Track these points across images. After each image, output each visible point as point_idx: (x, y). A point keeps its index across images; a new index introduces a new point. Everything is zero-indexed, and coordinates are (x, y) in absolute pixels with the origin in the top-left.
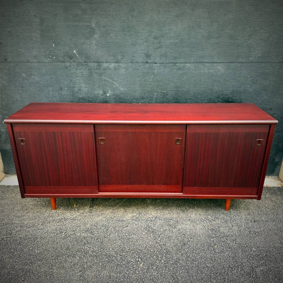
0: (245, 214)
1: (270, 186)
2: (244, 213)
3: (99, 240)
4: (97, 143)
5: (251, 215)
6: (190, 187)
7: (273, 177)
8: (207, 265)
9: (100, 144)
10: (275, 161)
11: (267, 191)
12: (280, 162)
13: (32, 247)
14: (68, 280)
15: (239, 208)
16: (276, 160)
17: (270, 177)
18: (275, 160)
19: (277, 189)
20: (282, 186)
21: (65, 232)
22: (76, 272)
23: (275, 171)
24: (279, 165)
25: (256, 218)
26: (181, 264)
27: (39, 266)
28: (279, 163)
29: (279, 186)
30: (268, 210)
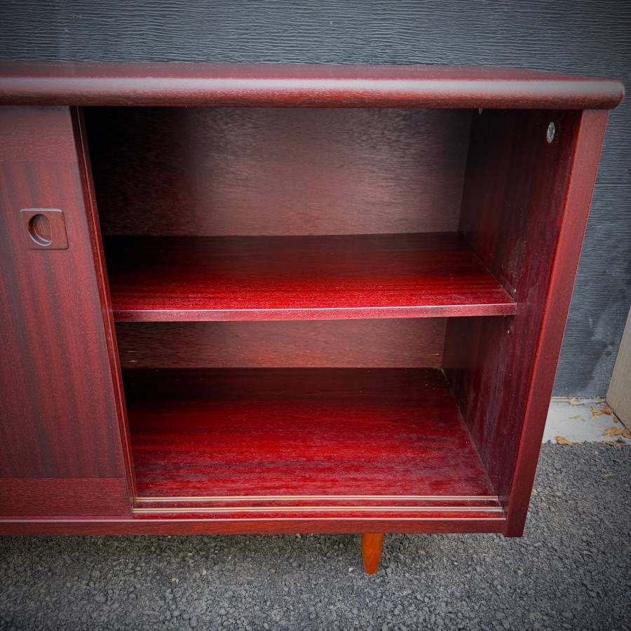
0: (452, 594)
1: (571, 441)
2: (446, 587)
5: (481, 598)
7: (585, 401)
10: (593, 338)
11: (558, 466)
12: (613, 343)
15: (429, 556)
16: (599, 334)
17: (573, 400)
18: (591, 334)
19: (601, 452)
20: (619, 441)
23: (592, 378)
24: (609, 354)
25: (500, 615)
28: (610, 347)
29: (608, 439)
30: (560, 565)
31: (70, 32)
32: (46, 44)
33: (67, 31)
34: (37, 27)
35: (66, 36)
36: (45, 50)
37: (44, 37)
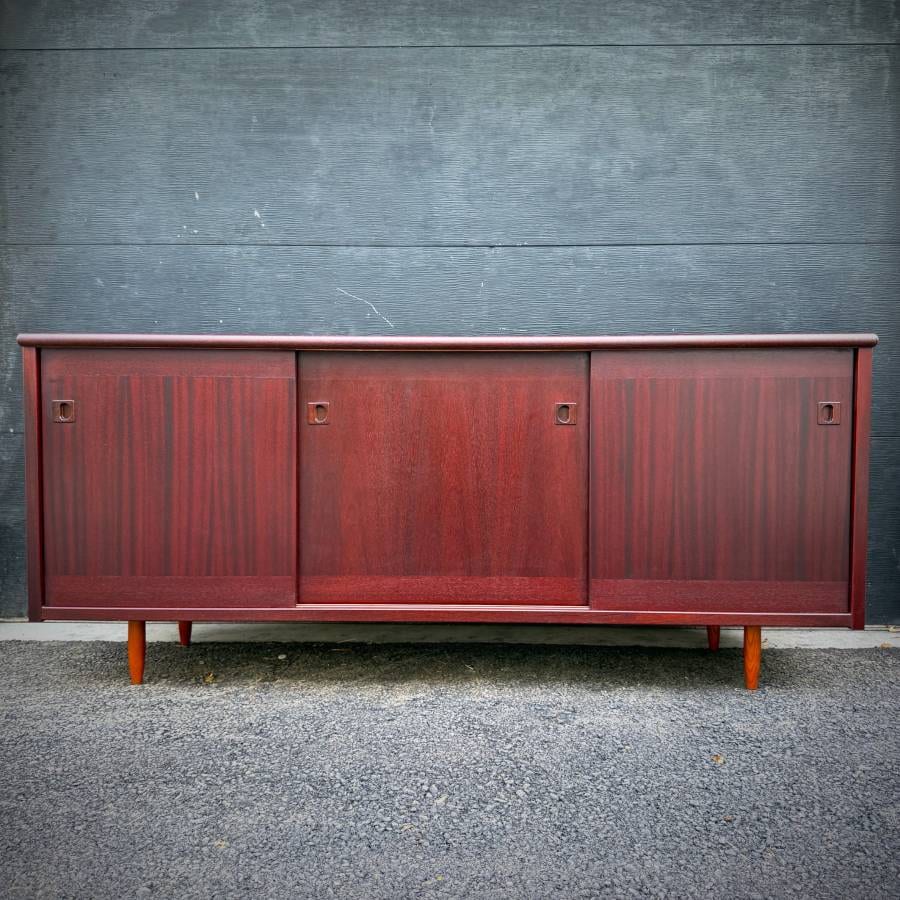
3: (288, 748)
4: (304, 421)
6: (611, 581)
8: (692, 802)
9: (311, 422)
13: (38, 759)
14: (155, 836)
21: (166, 731)
22: (190, 815)
26: (591, 799)
27: (50, 801)
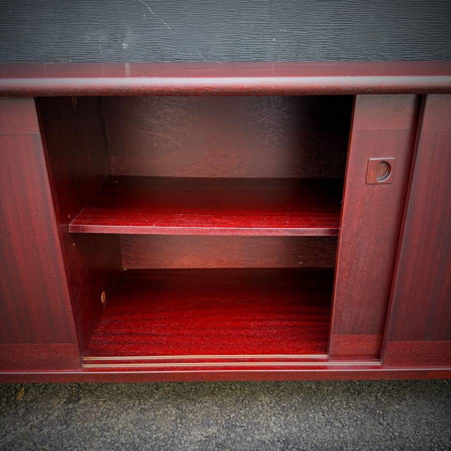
31: (277, 41)
32: (259, 49)
33: (274, 40)
34: (254, 38)
35: (274, 44)
36: (259, 53)
37: (258, 45)
